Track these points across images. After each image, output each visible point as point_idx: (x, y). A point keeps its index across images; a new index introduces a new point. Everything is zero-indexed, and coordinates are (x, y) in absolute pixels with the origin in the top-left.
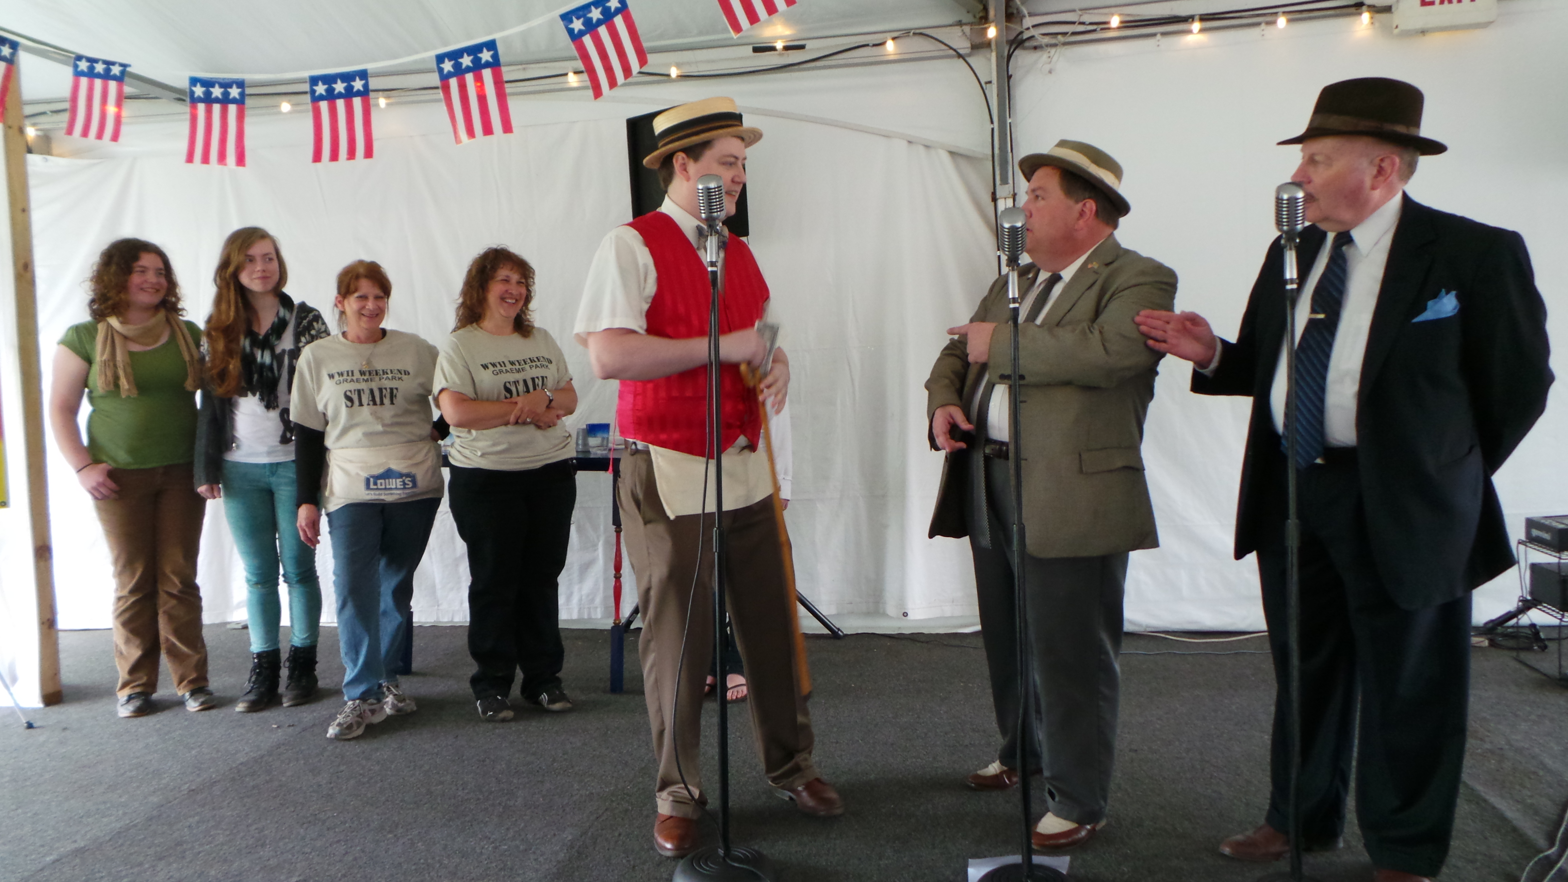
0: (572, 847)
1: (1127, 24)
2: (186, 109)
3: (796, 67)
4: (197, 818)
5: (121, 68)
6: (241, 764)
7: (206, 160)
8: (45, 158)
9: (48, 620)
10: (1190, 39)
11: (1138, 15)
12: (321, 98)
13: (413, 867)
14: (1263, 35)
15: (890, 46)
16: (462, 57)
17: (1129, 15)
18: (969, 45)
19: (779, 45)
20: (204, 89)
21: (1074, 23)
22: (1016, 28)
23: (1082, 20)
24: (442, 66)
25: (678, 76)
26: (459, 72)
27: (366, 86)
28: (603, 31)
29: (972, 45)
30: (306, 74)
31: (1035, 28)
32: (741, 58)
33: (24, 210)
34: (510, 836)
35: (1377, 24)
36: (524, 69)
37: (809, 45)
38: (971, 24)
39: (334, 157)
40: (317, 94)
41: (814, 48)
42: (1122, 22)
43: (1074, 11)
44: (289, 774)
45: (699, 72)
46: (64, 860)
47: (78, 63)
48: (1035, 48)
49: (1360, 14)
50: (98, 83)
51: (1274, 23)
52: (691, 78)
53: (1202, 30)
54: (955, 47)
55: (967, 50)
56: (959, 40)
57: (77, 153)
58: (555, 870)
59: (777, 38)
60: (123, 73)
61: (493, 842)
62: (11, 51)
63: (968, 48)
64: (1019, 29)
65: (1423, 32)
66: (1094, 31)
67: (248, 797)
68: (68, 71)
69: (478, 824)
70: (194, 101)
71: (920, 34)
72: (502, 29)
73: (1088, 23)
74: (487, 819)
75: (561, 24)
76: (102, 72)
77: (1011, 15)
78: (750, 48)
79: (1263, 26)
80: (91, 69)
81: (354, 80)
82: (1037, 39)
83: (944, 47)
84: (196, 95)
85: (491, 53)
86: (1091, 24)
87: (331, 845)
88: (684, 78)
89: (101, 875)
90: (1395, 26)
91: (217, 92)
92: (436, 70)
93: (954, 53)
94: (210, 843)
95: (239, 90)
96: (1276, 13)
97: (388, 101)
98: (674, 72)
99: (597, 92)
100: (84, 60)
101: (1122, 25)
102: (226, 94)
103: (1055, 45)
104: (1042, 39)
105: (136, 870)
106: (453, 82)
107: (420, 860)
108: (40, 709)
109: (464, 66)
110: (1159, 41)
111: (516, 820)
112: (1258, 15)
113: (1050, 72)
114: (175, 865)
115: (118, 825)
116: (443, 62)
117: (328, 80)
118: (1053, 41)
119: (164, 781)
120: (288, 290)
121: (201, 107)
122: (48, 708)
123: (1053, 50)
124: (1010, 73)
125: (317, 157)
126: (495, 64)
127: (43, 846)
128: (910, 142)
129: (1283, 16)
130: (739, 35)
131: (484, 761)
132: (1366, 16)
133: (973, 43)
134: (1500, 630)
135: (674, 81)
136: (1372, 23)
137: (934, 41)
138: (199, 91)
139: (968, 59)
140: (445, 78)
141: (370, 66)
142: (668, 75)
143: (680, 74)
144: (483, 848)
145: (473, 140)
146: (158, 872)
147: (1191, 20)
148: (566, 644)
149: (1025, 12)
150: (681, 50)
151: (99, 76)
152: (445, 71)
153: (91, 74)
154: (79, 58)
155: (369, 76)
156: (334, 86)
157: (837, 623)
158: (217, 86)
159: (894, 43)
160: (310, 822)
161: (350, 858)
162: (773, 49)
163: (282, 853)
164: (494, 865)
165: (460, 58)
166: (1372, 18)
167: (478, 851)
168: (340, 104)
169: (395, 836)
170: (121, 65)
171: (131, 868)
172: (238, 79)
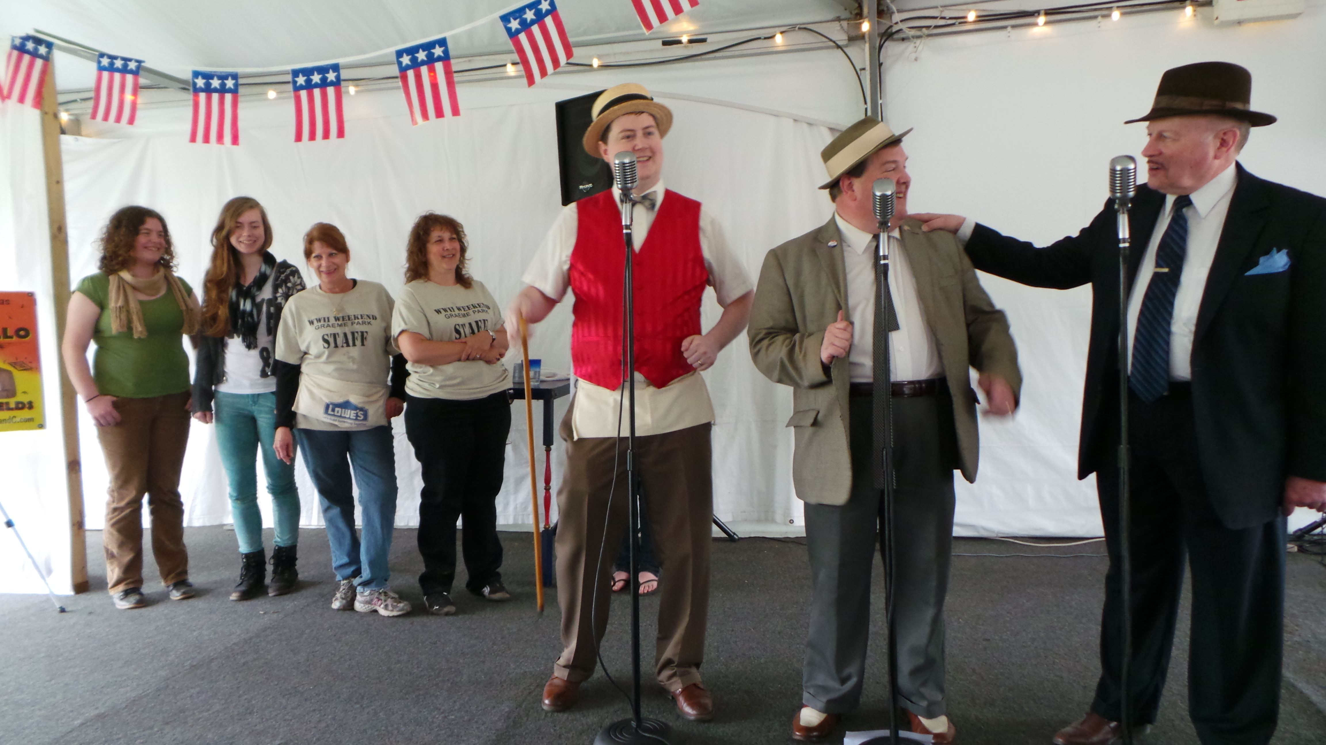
0: (509, 718)
1: (982, 19)
2: (189, 96)
3: (699, 57)
4: (197, 689)
5: (137, 64)
6: (235, 644)
7: (206, 140)
8: (76, 138)
9: (78, 522)
10: (1035, 31)
11: (993, 10)
12: (302, 88)
13: (376, 733)
14: (1099, 27)
15: (779, 39)
16: (418, 52)
17: (984, 10)
18: (847, 38)
19: (685, 39)
20: (204, 81)
21: (936, 18)
22: (886, 23)
23: (943, 15)
24: (401, 59)
25: (599, 66)
26: (416, 64)
27: (338, 77)
28: (535, 29)
29: (848, 37)
30: (290, 67)
31: (903, 22)
32: (652, 51)
33: (58, 182)
34: (456, 708)
35: (1199, 16)
36: (470, 61)
37: (710, 38)
38: (848, 19)
39: (312, 137)
40: (298, 84)
41: (714, 42)
42: (978, 17)
43: (937, 7)
44: (273, 653)
45: (616, 62)
46: (88, 724)
47: (101, 59)
48: (903, 39)
49: (1184, 7)
50: (117, 76)
51: (1109, 16)
52: (611, 68)
53: (1047, 23)
54: (834, 39)
55: (844, 41)
56: (838, 33)
57: (100, 134)
58: (494, 737)
59: (683, 33)
60: (138, 68)
61: (442, 713)
62: (47, 50)
63: (845, 40)
64: (889, 24)
65: (1239, 23)
66: (953, 24)
67: (240, 672)
68: (93, 66)
69: (430, 697)
70: (196, 91)
71: (804, 28)
72: (452, 28)
73: (948, 18)
74: (438, 693)
75: (501, 24)
76: (120, 67)
77: (882, 12)
78: (660, 42)
79: (1100, 18)
80: (112, 64)
81: (328, 73)
82: (905, 32)
83: (826, 40)
84: (198, 86)
85: (443, 49)
86: (951, 18)
87: (308, 714)
88: (603, 68)
89: (118, 736)
90: (1215, 18)
91: (215, 83)
92: (396, 62)
93: (834, 44)
94: (208, 710)
95: (234, 81)
96: (1111, 8)
97: (357, 89)
98: (596, 63)
99: (531, 81)
100: (105, 57)
101: (979, 19)
102: (223, 85)
103: (919, 37)
104: (909, 31)
105: (147, 732)
106: (411, 74)
107: (381, 727)
108: (71, 596)
109: (419, 60)
110: (1009, 32)
111: (462, 694)
112: (1096, 10)
113: (916, 60)
114: (179, 729)
115: (134, 694)
116: (402, 56)
117: (307, 72)
118: (919, 33)
119: (170, 658)
120: (271, 250)
121: (202, 96)
122: (78, 596)
123: (918, 41)
124: (881, 62)
125: (299, 138)
126: (446, 58)
127: (72, 711)
128: (795, 120)
129: (1117, 10)
130: (650, 31)
131: (435, 643)
132: (1189, 9)
133: (850, 36)
134: (1307, 537)
135: (595, 70)
136: (1195, 15)
137: (816, 34)
138: (200, 82)
139: (845, 49)
140: (403, 70)
141: (341, 61)
142: (591, 66)
143: (601, 64)
144: (434, 717)
145: (427, 122)
146: (165, 735)
147: (1036, 14)
148: (505, 545)
149: (894, 9)
150: (602, 44)
151: (118, 70)
152: (404, 64)
153: (111, 69)
154: (102, 55)
155: (340, 68)
156: (312, 77)
157: (733, 528)
158: (215, 78)
159: (783, 37)
160: (290, 694)
161: (323, 725)
162: (679, 42)
163: (267, 720)
164: (443, 732)
165: (416, 53)
166: (1195, 11)
167: (431, 720)
168: (317, 92)
169: (361, 706)
170: (137, 61)
171: (144, 731)
172: (232, 72)
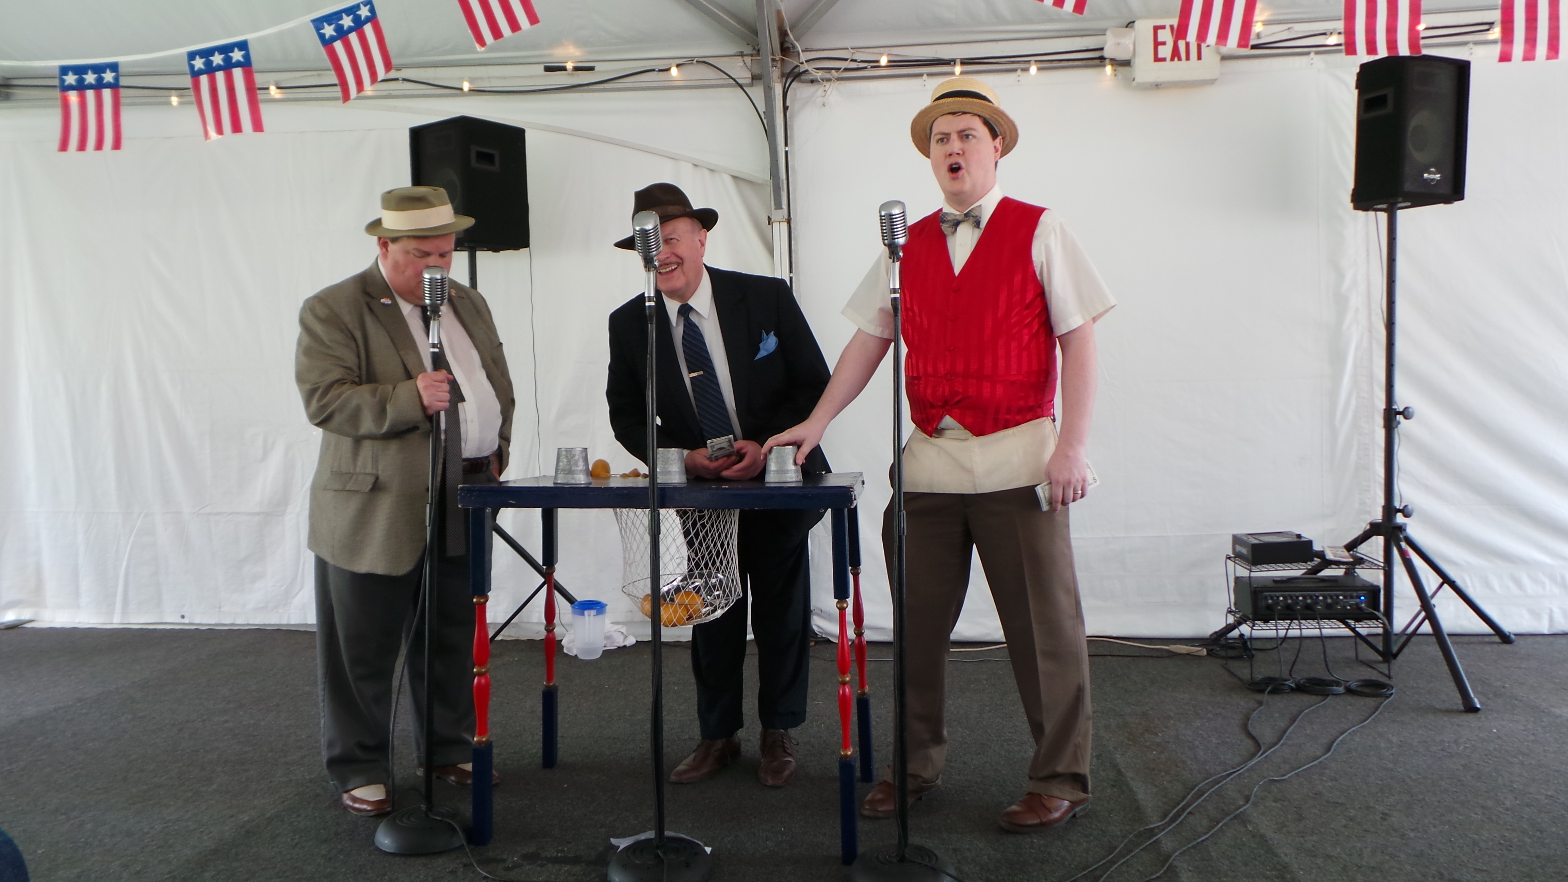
1: (894, 64)
3: (586, 88)
11: (905, 56)
12: (71, 88)
14: (1019, 81)
15: (674, 71)
17: (899, 55)
18: (750, 76)
19: (570, 65)
21: (846, 60)
22: (792, 62)
23: (854, 58)
24: (192, 62)
25: (470, 90)
26: (210, 70)
27: (116, 79)
28: (353, 37)
30: (57, 63)
31: (809, 63)
32: (532, 77)
35: (1120, 76)
37: (599, 67)
38: (752, 55)
39: (82, 146)
40: (66, 83)
41: (603, 71)
42: (889, 61)
43: (847, 49)
45: (491, 87)
48: (812, 81)
49: (1104, 66)
51: (1026, 70)
52: (484, 93)
54: (734, 77)
56: (740, 70)
59: (567, 59)
63: (747, 78)
64: (795, 63)
65: (1157, 87)
66: (866, 68)
71: (703, 62)
73: (859, 61)
75: (313, 29)
77: (786, 49)
78: (542, 67)
81: (105, 72)
82: (811, 73)
83: (726, 76)
85: (243, 53)
86: (865, 62)
88: (476, 92)
90: (1133, 79)
92: (188, 66)
93: (735, 83)
96: (1030, 61)
97: (180, 100)
98: (466, 86)
101: (890, 64)
103: (829, 80)
104: (818, 73)
106: (204, 79)
109: (214, 65)
112: (1013, 62)
113: (824, 105)
116: (194, 59)
117: (80, 70)
118: (828, 76)
123: (828, 85)
124: (788, 104)
125: (64, 147)
126: (246, 64)
128: (695, 165)
129: (1035, 64)
132: (1109, 69)
133: (753, 74)
135: (467, 94)
136: (1115, 75)
137: (715, 70)
139: (748, 90)
140: (195, 75)
141: (121, 60)
142: (461, 89)
143: (473, 88)
145: (220, 136)
147: (952, 63)
149: (799, 47)
150: (474, 66)
152: (196, 68)
155: (119, 69)
156: (84, 76)
159: (678, 70)
162: (564, 69)
165: (211, 56)
166: (1115, 70)
